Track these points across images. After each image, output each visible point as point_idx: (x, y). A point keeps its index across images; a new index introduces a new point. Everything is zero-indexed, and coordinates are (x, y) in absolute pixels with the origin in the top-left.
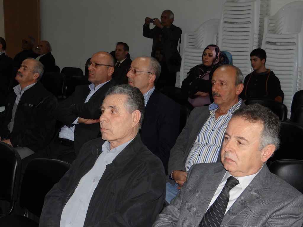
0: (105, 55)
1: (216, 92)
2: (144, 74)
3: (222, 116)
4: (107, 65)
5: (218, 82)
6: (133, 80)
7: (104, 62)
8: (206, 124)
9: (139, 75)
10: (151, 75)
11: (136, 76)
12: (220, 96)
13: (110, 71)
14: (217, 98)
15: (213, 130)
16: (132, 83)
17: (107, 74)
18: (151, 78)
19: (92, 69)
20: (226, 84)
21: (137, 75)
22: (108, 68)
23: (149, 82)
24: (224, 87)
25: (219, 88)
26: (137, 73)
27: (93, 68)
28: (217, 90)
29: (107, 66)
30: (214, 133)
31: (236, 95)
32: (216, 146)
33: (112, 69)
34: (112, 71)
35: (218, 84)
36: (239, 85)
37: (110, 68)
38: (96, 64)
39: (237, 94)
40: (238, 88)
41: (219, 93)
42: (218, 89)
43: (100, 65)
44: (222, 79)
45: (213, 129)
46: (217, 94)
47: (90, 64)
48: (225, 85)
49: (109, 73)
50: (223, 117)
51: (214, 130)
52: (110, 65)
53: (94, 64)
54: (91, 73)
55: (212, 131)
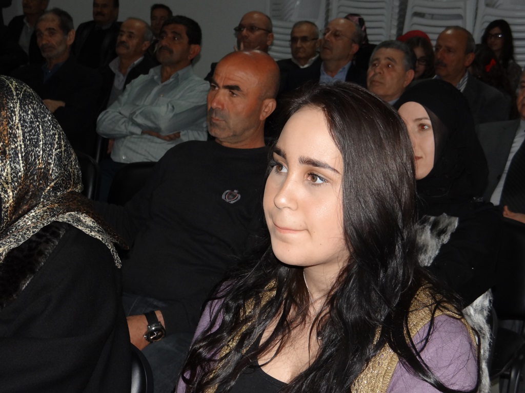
11: (336, 40)
14: (441, 67)
31: (464, 66)
42: (444, 57)
46: (442, 62)
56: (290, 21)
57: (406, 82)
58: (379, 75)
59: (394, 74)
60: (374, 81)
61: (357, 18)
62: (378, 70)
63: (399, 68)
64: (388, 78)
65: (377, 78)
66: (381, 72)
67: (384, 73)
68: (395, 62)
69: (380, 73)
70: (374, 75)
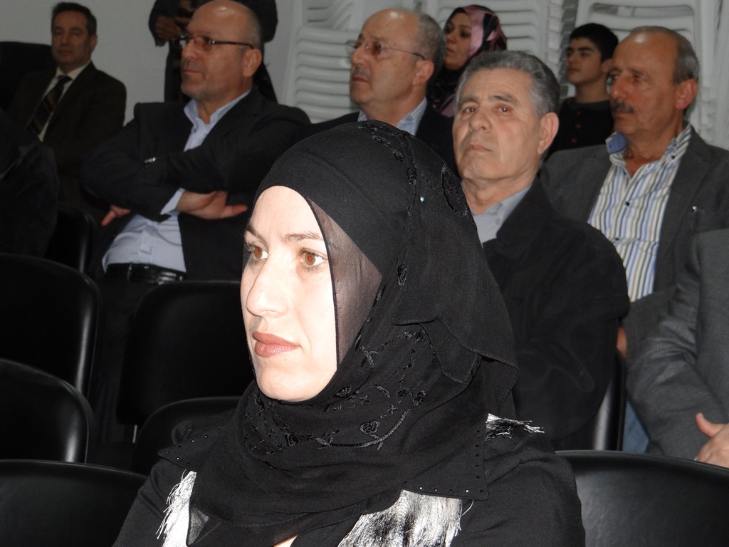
0: (233, 12)
1: (620, 101)
2: (404, 58)
3: (647, 165)
4: (240, 44)
5: (626, 73)
6: (369, 73)
7: (230, 33)
8: (604, 190)
9: (389, 58)
10: (420, 63)
11: (378, 60)
12: (631, 111)
13: (249, 61)
14: (623, 115)
15: (628, 204)
16: (363, 80)
17: (241, 71)
18: (419, 71)
19: (194, 56)
20: (649, 79)
21: (383, 59)
22: (243, 53)
23: (414, 83)
24: (644, 86)
25: (630, 88)
26: (383, 54)
27: (196, 53)
28: (624, 96)
29: (241, 47)
30: (633, 210)
31: (674, 109)
32: (645, 241)
33: (255, 55)
34: (255, 61)
35: (627, 79)
36: (683, 84)
37: (249, 52)
38: (207, 39)
39: (677, 106)
40: (682, 92)
41: (630, 103)
42: (627, 93)
43: (219, 43)
44: (638, 65)
45: (627, 200)
46: (623, 105)
47: (187, 40)
48: (645, 80)
49: (247, 67)
50: (649, 171)
51: (631, 202)
52: (251, 42)
53: (200, 39)
54: (191, 67)
55: (624, 206)
56: (346, 30)
57: (541, 143)
58: (482, 132)
59: (515, 128)
60: (472, 147)
61: (480, 16)
62: (477, 123)
63: (523, 112)
64: (502, 137)
65: (478, 139)
66: (486, 125)
67: (491, 126)
68: (515, 101)
69: (484, 128)
70: (470, 135)
